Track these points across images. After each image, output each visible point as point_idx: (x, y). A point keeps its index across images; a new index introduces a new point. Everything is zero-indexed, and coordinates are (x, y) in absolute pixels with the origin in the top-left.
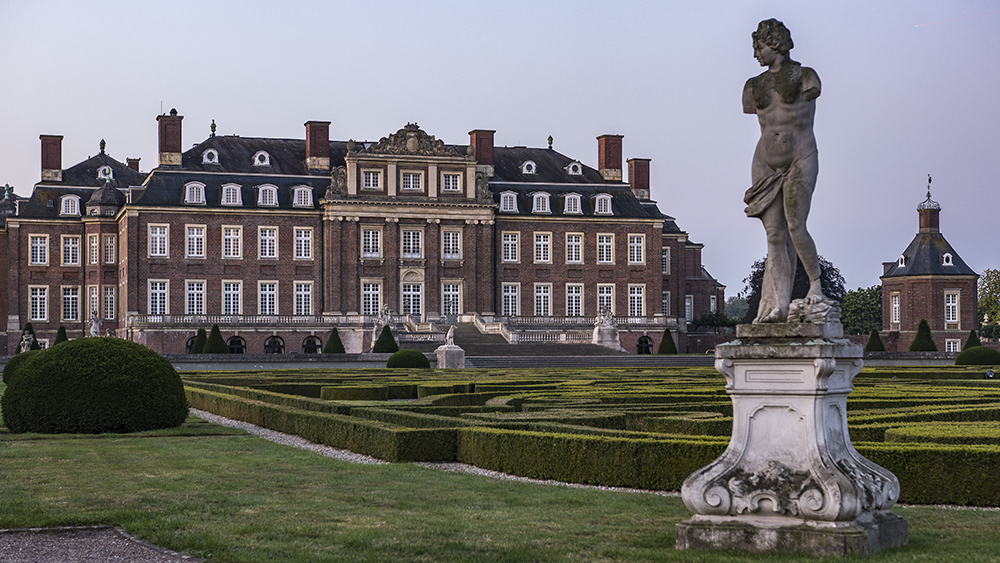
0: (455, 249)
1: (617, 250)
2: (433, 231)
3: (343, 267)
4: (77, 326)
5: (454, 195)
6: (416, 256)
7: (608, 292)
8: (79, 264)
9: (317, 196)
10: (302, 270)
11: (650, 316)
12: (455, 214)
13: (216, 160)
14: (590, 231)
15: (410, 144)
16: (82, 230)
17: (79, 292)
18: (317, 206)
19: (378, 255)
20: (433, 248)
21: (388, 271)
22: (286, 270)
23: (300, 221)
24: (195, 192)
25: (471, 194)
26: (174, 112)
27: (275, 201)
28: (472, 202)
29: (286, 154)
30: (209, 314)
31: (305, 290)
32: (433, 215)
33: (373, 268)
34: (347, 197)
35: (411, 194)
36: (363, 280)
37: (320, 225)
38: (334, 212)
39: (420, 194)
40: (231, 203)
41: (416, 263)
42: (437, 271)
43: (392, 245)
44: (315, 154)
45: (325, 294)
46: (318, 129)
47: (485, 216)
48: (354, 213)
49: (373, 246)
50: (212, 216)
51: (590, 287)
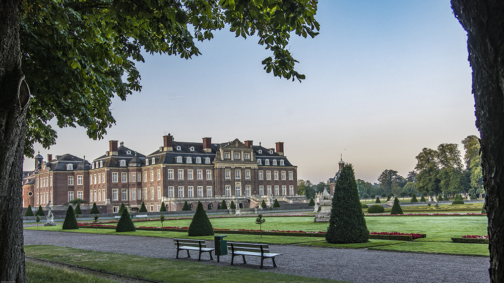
0: (248, 176)
1: (286, 176)
2: (243, 171)
3: (221, 182)
4: (127, 202)
5: (248, 160)
6: (239, 178)
7: (284, 188)
8: (127, 182)
9: (212, 160)
10: (209, 183)
11: (295, 195)
12: (248, 166)
13: (180, 149)
14: (280, 170)
15: (237, 145)
16: (128, 171)
17: (127, 191)
18: (211, 164)
19: (229, 178)
20: (243, 176)
21: (232, 183)
22: (205, 183)
23: (208, 168)
24: (179, 159)
25: (252, 160)
26: (169, 134)
27: (200, 162)
28: (253, 162)
29: (199, 147)
30: (194, 197)
31: (210, 189)
32: (243, 166)
33: (228, 182)
34: (221, 161)
35: (237, 160)
36: (226, 186)
37: (213, 169)
38: (218, 165)
39: (239, 160)
40: (189, 163)
41: (239, 180)
42: (245, 183)
43: (233, 175)
44: (207, 147)
45: (216, 190)
46: (208, 140)
47: (256, 166)
48: (223, 165)
49: (228, 176)
50: (185, 166)
51: (280, 187)
